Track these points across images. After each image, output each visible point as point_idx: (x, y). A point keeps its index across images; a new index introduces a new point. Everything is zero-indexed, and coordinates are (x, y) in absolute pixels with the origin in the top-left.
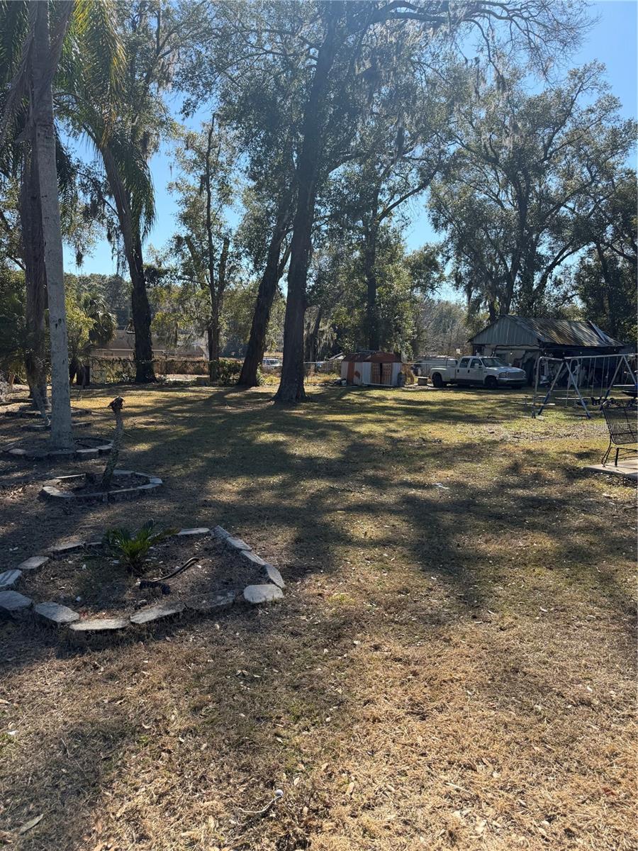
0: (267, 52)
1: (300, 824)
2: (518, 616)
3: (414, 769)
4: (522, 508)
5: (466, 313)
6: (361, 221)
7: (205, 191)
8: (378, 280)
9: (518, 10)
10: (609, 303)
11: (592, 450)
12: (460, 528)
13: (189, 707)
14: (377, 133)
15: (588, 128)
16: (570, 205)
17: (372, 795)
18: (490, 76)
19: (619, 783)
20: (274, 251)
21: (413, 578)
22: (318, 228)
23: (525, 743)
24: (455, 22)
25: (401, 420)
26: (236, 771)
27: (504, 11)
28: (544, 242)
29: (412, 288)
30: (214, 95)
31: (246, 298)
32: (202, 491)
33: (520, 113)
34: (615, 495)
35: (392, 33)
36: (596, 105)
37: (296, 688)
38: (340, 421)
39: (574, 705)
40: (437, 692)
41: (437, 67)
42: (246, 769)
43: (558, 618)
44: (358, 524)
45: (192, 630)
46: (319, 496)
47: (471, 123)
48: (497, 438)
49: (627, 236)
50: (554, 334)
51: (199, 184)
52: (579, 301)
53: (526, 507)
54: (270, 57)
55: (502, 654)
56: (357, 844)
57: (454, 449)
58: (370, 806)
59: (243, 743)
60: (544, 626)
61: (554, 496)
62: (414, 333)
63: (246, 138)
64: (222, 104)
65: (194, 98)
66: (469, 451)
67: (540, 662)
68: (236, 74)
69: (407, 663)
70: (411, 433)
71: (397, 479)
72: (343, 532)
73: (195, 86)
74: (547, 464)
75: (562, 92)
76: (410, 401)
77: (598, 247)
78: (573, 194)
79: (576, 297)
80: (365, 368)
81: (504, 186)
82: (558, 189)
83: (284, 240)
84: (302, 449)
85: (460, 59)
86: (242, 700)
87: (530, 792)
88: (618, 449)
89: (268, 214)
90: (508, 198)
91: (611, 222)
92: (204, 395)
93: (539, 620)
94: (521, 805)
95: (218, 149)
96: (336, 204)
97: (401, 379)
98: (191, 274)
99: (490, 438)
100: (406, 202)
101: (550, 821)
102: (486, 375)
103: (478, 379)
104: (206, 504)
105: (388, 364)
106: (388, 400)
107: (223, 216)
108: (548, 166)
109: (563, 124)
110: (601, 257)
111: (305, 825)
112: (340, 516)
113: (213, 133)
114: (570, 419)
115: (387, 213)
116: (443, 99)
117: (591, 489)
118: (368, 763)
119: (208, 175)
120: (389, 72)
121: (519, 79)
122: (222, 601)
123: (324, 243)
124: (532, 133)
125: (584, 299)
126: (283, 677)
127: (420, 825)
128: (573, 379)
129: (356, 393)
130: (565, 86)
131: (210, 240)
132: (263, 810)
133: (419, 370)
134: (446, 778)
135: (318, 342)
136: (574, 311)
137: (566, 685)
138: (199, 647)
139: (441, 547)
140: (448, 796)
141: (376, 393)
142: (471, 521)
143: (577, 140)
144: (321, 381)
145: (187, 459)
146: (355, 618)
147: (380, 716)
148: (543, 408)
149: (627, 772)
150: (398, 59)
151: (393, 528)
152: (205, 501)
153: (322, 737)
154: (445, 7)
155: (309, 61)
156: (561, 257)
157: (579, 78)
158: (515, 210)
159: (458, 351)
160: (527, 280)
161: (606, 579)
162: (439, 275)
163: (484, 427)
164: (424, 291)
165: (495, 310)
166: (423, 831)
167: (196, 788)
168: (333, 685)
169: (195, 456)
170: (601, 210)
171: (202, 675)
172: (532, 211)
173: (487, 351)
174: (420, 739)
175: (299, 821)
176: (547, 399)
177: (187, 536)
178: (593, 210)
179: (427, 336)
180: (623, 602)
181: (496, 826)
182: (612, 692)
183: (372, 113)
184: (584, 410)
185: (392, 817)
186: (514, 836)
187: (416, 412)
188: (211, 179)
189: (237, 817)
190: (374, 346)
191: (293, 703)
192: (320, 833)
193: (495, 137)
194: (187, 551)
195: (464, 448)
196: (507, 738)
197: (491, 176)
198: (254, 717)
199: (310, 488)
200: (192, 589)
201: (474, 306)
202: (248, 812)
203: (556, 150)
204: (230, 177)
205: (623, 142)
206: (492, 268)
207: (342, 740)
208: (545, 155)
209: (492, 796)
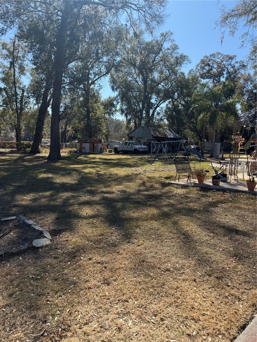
0: (39, 11)
1: (58, 336)
2: (144, 240)
3: (105, 305)
4: (146, 199)
5: (126, 124)
6: (82, 85)
7: (12, 69)
8: (91, 110)
9: (141, 7)
10: (177, 121)
11: (171, 176)
12: (124, 208)
13: (7, 295)
14: (88, 50)
15: (168, 55)
16: (162, 84)
17: (88, 319)
18: (131, 32)
19: (179, 298)
20: (45, 95)
21: (105, 229)
22: (64, 87)
23: (147, 289)
24: (118, 9)
25: (102, 167)
26: (29, 319)
27: (136, 7)
28: (153, 98)
29: (105, 114)
30: (15, 27)
31: (33, 115)
32: (13, 200)
33: (143, 47)
34: (179, 192)
35: (92, 10)
36: (170, 47)
37: (56, 280)
38: (76, 168)
39: (164, 272)
40: (114, 274)
41: (111, 26)
42: (34, 317)
43: (159, 239)
44: (84, 210)
45: (9, 261)
46: (67, 199)
47: (125, 49)
48: (138, 173)
49: (182, 97)
50: (158, 133)
51: (9, 65)
52: (166, 121)
53: (148, 198)
54: (40, 13)
55: (138, 255)
56: (82, 340)
57: (122, 177)
58: (87, 323)
59: (32, 306)
60: (154, 243)
61: (157, 193)
62: (106, 132)
63: (31, 47)
64: (19, 31)
65: (5, 27)
66: (127, 178)
67: (152, 257)
68: (25, 18)
69: (103, 264)
70: (106, 172)
71: (100, 190)
72: (77, 214)
73: (5, 22)
74: (155, 182)
75: (158, 41)
76: (105, 159)
77: (172, 101)
78: (163, 80)
79: (165, 119)
80: (87, 146)
81: (138, 75)
82: (158, 78)
83: (50, 91)
84: (59, 180)
85: (120, 24)
86: (32, 288)
87: (148, 307)
88: (179, 175)
89: (42, 80)
90: (140, 80)
91: (177, 91)
92: (14, 157)
93: (152, 241)
94: (145, 312)
95: (18, 50)
96: (72, 78)
97: (102, 150)
98: (7, 104)
99: (135, 173)
100: (100, 79)
101: (155, 316)
102: (134, 148)
103: (131, 150)
104: (15, 206)
105: (96, 144)
106: (96, 158)
107: (21, 80)
108: (154, 69)
109: (159, 53)
110: (173, 105)
111: (60, 336)
112: (76, 207)
113: (15, 43)
114: (163, 165)
115: (93, 83)
116: (114, 39)
117: (170, 190)
118: (86, 306)
119: (14, 61)
120: (92, 26)
121: (142, 34)
122: (23, 247)
123: (67, 93)
124: (148, 56)
125: (168, 120)
126: (50, 276)
127: (107, 327)
128: (164, 150)
129: (83, 156)
130: (159, 39)
131: (16, 90)
132: (42, 333)
133: (109, 147)
134: (117, 307)
135: (66, 135)
136: (164, 124)
137: (161, 265)
138: (12, 268)
139: (116, 216)
140: (118, 314)
141: (92, 156)
142: (128, 205)
143: (164, 59)
144: (68, 151)
145: (6, 186)
146: (82, 248)
147: (91, 286)
148: (154, 161)
149: (182, 294)
150: (95, 21)
151: (98, 210)
152: (15, 204)
153: (67, 298)
154: (113, 2)
155: (58, 17)
156: (159, 104)
157: (164, 36)
158: (143, 85)
159: (124, 139)
160: (148, 113)
161: (175, 223)
162: (115, 109)
163: (133, 169)
164: (109, 115)
165: (136, 124)
166: (108, 329)
167: (11, 329)
168: (72, 276)
169: (10, 185)
170: (173, 86)
171: (13, 280)
172: (149, 86)
173: (134, 139)
174: (107, 293)
175: (57, 335)
176: (155, 157)
177: (6, 220)
178: (170, 86)
179: (111, 133)
180: (181, 231)
181: (136, 322)
182: (177, 265)
183: (85, 42)
184: (168, 161)
185: (95, 326)
186: (142, 324)
187: (108, 163)
188: (15, 63)
189: (30, 338)
190: (90, 137)
191: (55, 286)
192: (66, 338)
193: (134, 56)
194: (6, 227)
195: (126, 177)
196: (140, 287)
197: (133, 71)
198: (38, 295)
199: (63, 196)
200: (9, 243)
201: (129, 122)
202: (35, 335)
203: (157, 63)
204: (24, 63)
205: (180, 62)
206: (135, 107)
207: (76, 298)
208: (153, 64)
209: (134, 311)
